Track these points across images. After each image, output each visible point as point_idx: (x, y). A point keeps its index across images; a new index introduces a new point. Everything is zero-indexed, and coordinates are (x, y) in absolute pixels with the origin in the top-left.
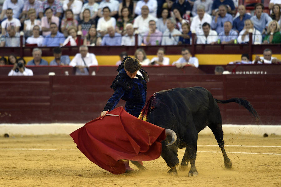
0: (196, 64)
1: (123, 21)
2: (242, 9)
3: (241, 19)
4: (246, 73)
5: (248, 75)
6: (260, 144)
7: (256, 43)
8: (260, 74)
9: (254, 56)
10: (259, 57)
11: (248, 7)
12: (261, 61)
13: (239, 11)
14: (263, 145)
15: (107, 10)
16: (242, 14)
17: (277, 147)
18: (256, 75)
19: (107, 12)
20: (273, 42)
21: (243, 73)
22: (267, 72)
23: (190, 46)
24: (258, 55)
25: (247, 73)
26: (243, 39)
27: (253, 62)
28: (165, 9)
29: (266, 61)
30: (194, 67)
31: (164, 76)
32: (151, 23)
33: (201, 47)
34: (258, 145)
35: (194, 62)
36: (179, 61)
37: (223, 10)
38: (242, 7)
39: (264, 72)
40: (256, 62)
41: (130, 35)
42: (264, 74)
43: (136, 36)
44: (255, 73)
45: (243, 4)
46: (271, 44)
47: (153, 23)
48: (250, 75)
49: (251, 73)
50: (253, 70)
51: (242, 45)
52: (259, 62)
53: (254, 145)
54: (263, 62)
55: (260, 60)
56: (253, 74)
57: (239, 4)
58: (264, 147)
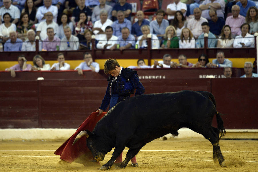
0: (97, 69)
1: (23, 28)
2: (141, 15)
3: (140, 24)
4: (145, 78)
5: (147, 79)
6: (159, 149)
7: (153, 48)
8: (158, 79)
9: (153, 61)
10: (157, 61)
11: (146, 13)
12: (160, 65)
13: (138, 17)
14: (163, 149)
15: (8, 16)
16: (140, 20)
17: (177, 151)
18: (155, 79)
19: (8, 18)
20: (171, 47)
21: (142, 77)
22: (165, 77)
23: (91, 51)
24: (156, 60)
25: (147, 77)
26: (141, 44)
27: (152, 67)
28: (64, 14)
29: (165, 66)
30: (95, 72)
31: (65, 81)
32: (49, 30)
33: (100, 51)
34: (158, 149)
35: (95, 67)
36: (80, 66)
37: (122, 16)
38: (141, 12)
39: (162, 77)
40: (155, 67)
41: (31, 41)
42: (162, 79)
43: (37, 42)
44: (154, 77)
45: (141, 10)
46: (169, 49)
47: (51, 30)
48: (149, 79)
49: (150, 77)
50: (152, 75)
51: (141, 50)
52: (158, 67)
53: (155, 149)
54: (162, 66)
55: (158, 64)
56: (152, 79)
57: (138, 10)
58: (164, 151)
